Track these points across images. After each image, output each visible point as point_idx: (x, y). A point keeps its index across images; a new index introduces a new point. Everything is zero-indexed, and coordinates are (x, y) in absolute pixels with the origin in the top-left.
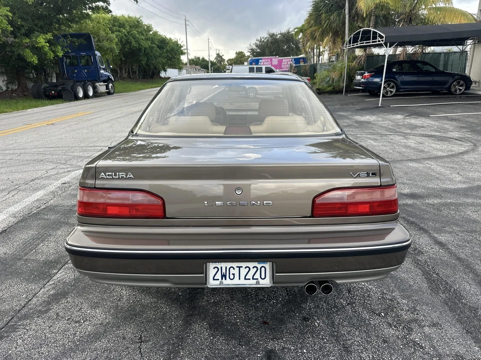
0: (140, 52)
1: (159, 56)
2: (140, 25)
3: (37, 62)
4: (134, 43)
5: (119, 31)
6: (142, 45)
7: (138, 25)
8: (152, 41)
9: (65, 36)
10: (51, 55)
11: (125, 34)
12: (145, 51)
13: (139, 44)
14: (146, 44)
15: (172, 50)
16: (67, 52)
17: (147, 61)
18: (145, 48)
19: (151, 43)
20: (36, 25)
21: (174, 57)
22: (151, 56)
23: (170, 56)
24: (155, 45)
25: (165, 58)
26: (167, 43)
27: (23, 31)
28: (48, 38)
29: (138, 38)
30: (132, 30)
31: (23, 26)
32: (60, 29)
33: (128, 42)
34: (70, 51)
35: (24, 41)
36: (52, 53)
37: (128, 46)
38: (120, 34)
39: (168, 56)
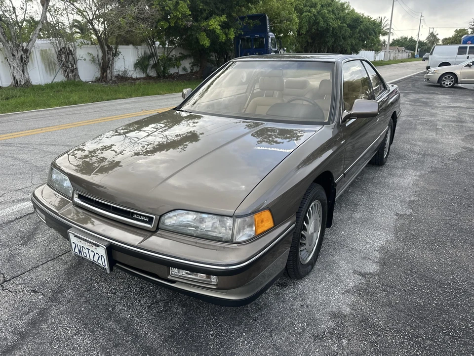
0: (328, 32)
1: (350, 37)
2: (333, 4)
3: (208, 45)
4: (322, 24)
5: (309, 12)
6: (330, 25)
7: (331, 4)
8: (344, 20)
9: (243, 19)
10: (223, 38)
11: (314, 15)
12: (333, 32)
13: (327, 24)
14: (335, 24)
15: (367, 29)
16: (240, 34)
17: (335, 42)
18: (333, 28)
19: (342, 23)
20: (218, 9)
21: (368, 37)
22: (340, 37)
23: (364, 36)
24: (345, 25)
25: (357, 38)
26: (361, 22)
27: (205, 15)
28: (222, 20)
29: (327, 18)
30: (323, 9)
31: (205, 10)
32: (239, 11)
33: (316, 23)
34: (243, 33)
35: (202, 25)
36: (224, 36)
37: (315, 27)
38: (309, 14)
39: (360, 36)
